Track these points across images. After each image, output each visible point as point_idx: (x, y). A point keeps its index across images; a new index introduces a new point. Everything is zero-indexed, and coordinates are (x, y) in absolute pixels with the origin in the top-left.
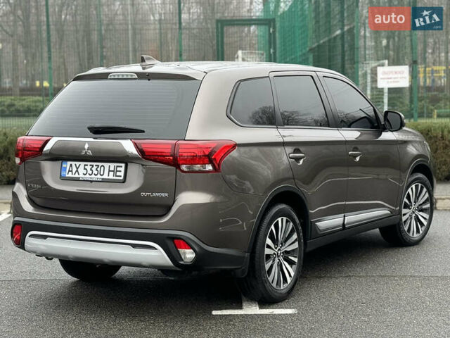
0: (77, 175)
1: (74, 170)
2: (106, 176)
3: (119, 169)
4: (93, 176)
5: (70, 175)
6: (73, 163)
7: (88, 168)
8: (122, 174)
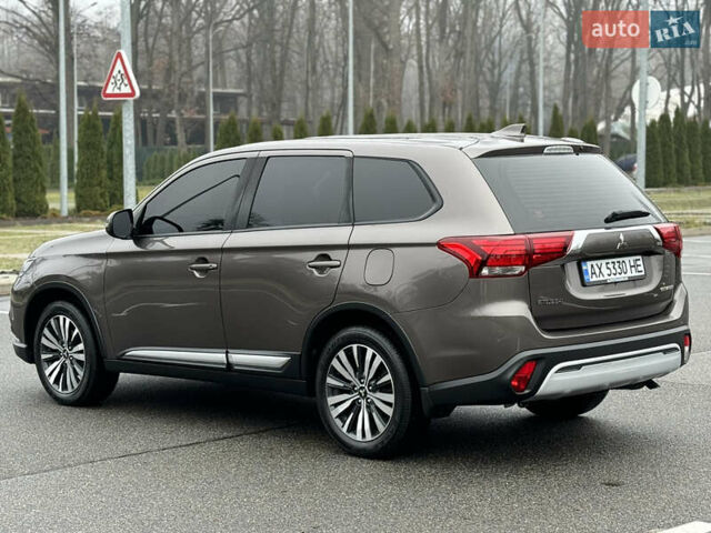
0: (601, 278)
1: (597, 271)
2: (629, 274)
3: (638, 263)
4: (618, 275)
5: (594, 279)
6: (594, 263)
7: (611, 266)
8: (641, 268)
